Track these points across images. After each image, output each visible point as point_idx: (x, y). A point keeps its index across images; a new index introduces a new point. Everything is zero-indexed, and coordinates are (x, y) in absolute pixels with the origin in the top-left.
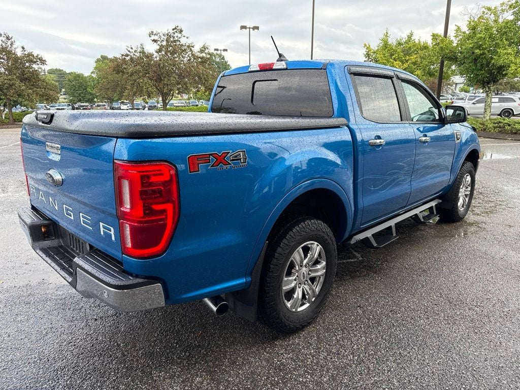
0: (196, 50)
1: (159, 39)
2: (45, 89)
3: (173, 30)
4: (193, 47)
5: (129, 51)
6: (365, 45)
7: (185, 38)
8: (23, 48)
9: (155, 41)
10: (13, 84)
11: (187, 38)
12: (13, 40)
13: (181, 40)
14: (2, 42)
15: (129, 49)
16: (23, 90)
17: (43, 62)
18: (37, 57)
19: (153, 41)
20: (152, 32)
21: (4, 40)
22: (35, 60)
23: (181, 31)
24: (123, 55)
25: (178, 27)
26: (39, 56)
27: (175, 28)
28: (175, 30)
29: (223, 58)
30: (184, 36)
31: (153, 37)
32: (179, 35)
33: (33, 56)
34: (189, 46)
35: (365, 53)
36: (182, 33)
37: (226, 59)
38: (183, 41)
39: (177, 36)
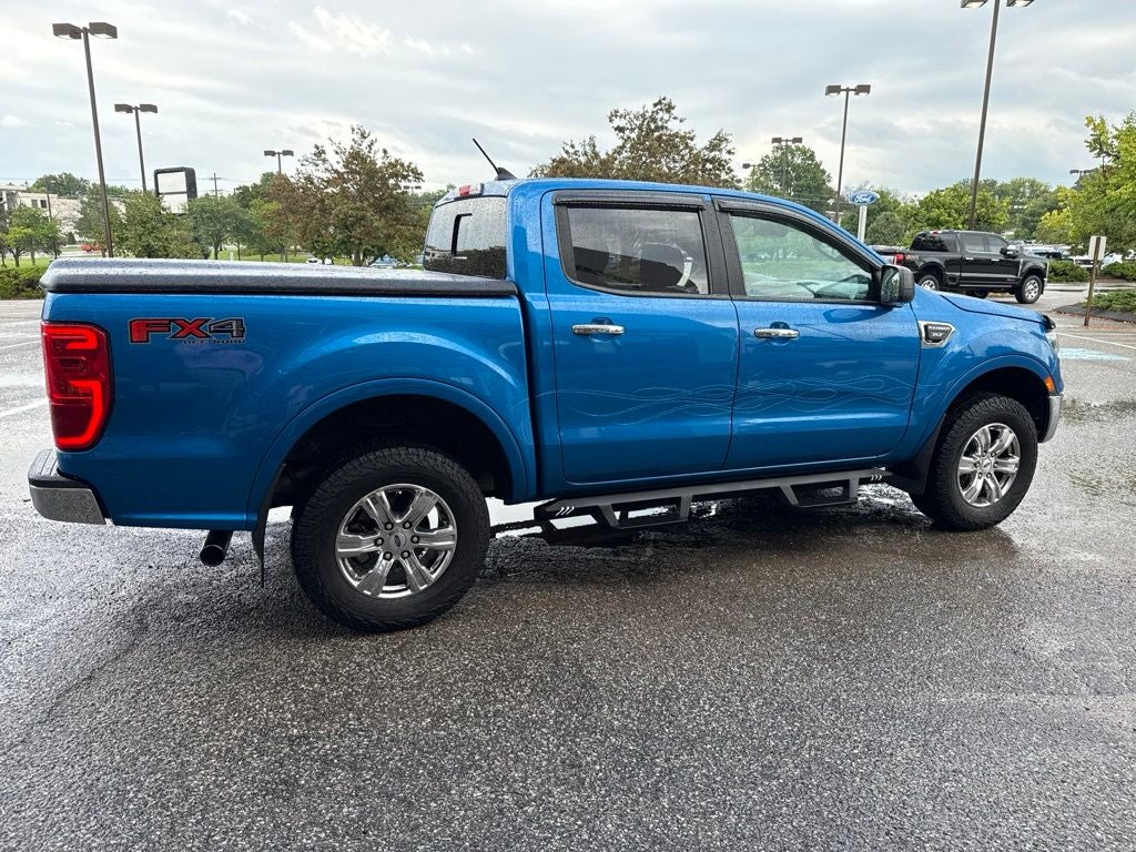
0: (700, 144)
1: (628, 126)
2: (415, 226)
3: (655, 105)
4: (692, 139)
5: (567, 152)
6: (1090, 121)
7: (678, 121)
8: (385, 152)
9: (620, 129)
10: (363, 218)
11: (681, 121)
12: (372, 137)
13: (669, 125)
14: (353, 143)
15: (568, 148)
16: (378, 228)
17: (418, 176)
18: (409, 167)
19: (616, 129)
20: (616, 112)
21: (356, 139)
22: (405, 173)
23: (669, 108)
24: (554, 161)
25: (664, 99)
26: (413, 166)
27: (660, 103)
28: (659, 107)
29: (812, 157)
30: (675, 118)
31: (618, 122)
32: (666, 116)
33: (402, 165)
34: (683, 138)
35: (1090, 139)
36: (672, 111)
37: (818, 159)
38: (674, 126)
39: (662, 119)
